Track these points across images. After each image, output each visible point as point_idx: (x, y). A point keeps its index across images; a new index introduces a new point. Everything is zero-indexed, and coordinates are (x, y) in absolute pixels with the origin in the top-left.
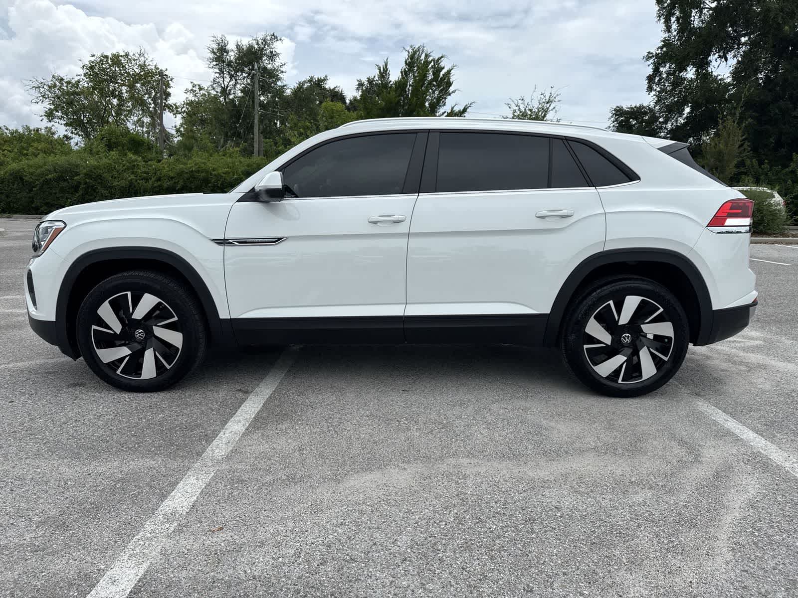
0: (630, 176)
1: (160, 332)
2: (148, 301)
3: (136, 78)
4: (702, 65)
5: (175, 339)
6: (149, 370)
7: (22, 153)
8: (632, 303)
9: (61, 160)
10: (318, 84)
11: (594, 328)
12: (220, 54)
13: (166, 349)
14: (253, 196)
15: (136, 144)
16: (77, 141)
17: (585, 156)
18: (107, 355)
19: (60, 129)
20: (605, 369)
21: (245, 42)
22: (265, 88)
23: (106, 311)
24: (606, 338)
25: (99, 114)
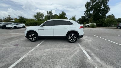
0: (72, 24)
1: (34, 37)
2: (33, 35)
3: (41, 14)
4: (89, 12)
5: (35, 37)
6: (33, 40)
7: (32, 21)
8: (73, 35)
9: (34, 21)
10: (56, 14)
11: (69, 37)
12: (48, 12)
13: (35, 38)
14: (41, 26)
15: (41, 20)
16: (36, 20)
17: (69, 22)
18: (30, 39)
19: (35, 19)
20: (70, 40)
21: (50, 11)
22: (51, 15)
23: (30, 35)
24: (70, 38)
25: (38, 17)
